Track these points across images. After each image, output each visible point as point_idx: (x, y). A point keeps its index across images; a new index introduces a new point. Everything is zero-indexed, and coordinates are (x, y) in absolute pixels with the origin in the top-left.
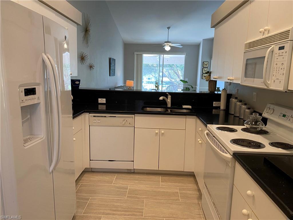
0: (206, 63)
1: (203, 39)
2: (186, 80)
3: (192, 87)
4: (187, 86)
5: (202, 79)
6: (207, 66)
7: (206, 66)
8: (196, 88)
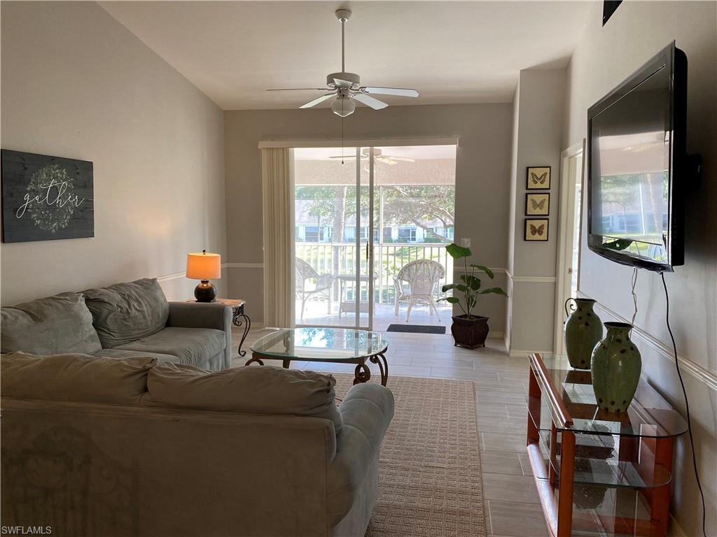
0: (539, 172)
1: (521, 71)
2: (466, 243)
3: (491, 275)
4: (470, 270)
5: (525, 240)
6: (546, 185)
7: (539, 185)
8: (505, 277)
